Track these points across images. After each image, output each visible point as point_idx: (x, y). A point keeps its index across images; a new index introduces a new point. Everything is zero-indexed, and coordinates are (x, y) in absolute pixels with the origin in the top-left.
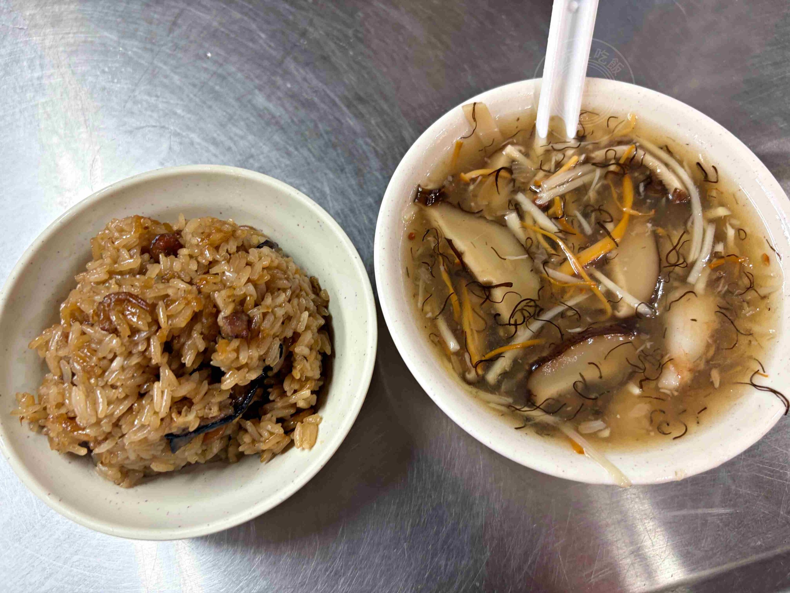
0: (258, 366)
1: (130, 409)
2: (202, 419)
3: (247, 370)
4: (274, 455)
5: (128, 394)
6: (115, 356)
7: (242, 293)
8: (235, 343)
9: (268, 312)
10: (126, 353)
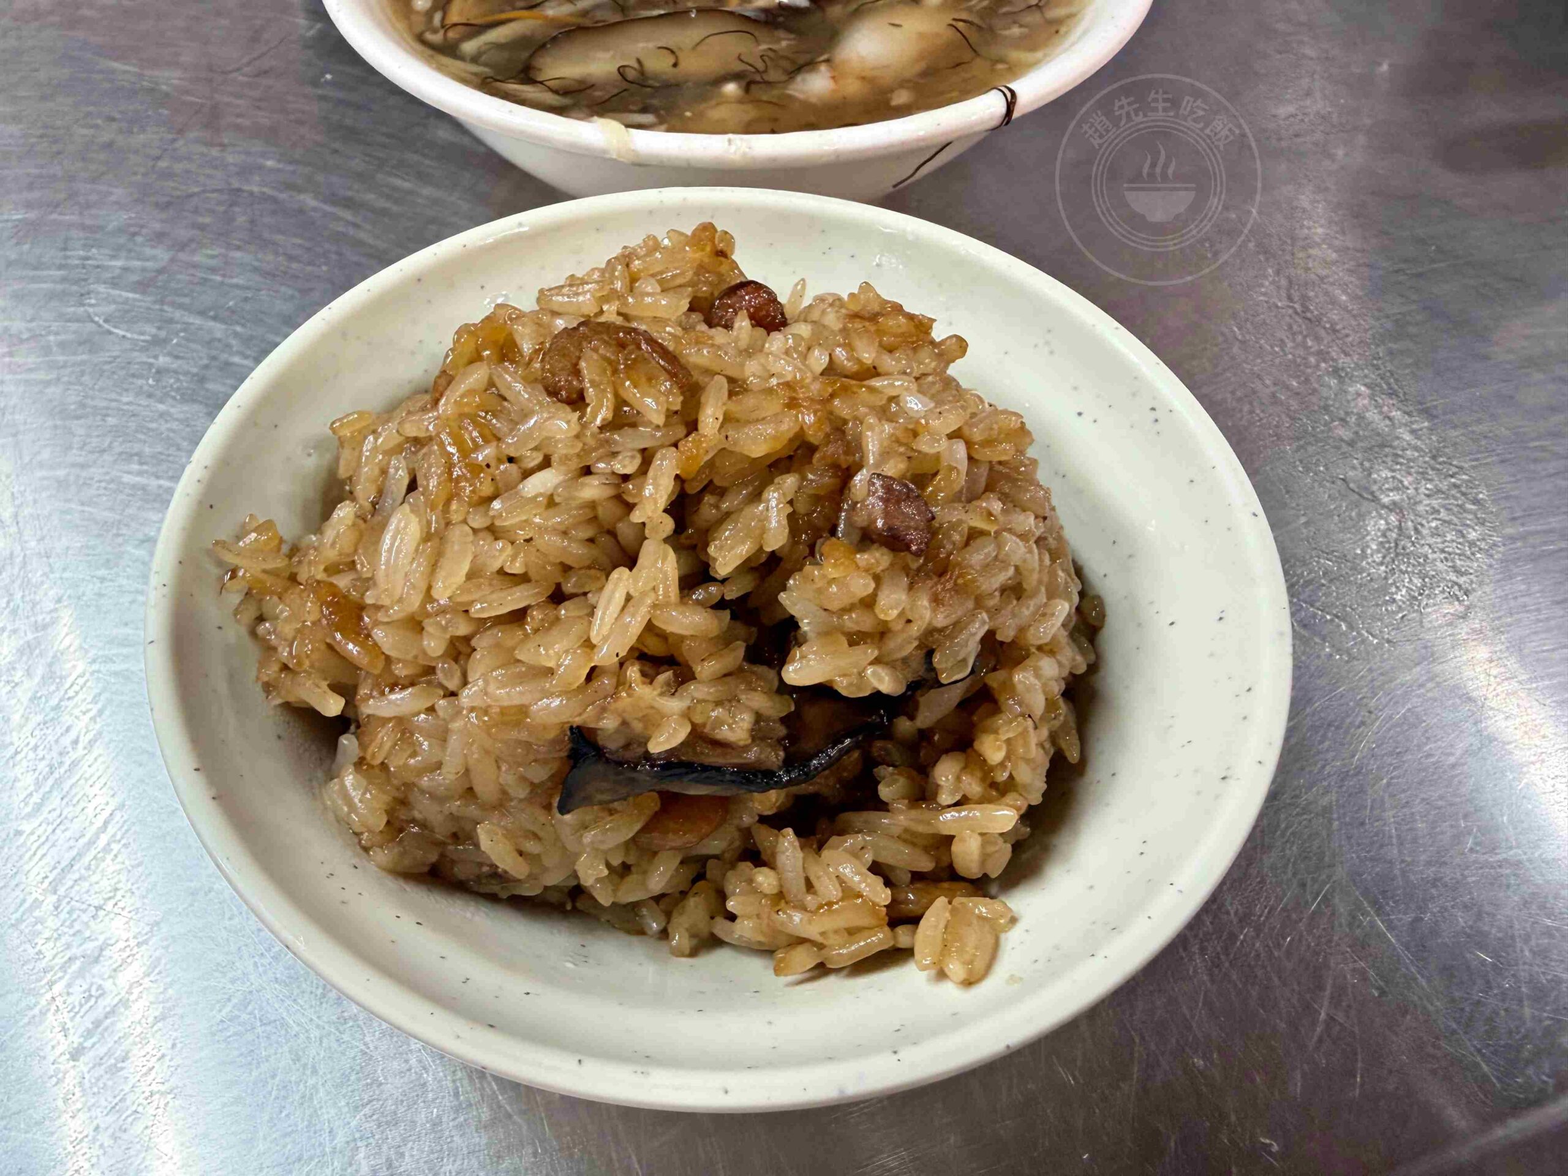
0: (905, 660)
1: (518, 616)
2: (698, 736)
3: (876, 653)
4: (822, 970)
5: (532, 574)
6: (546, 463)
7: (932, 451)
8: (878, 558)
9: (982, 533)
10: (575, 464)
